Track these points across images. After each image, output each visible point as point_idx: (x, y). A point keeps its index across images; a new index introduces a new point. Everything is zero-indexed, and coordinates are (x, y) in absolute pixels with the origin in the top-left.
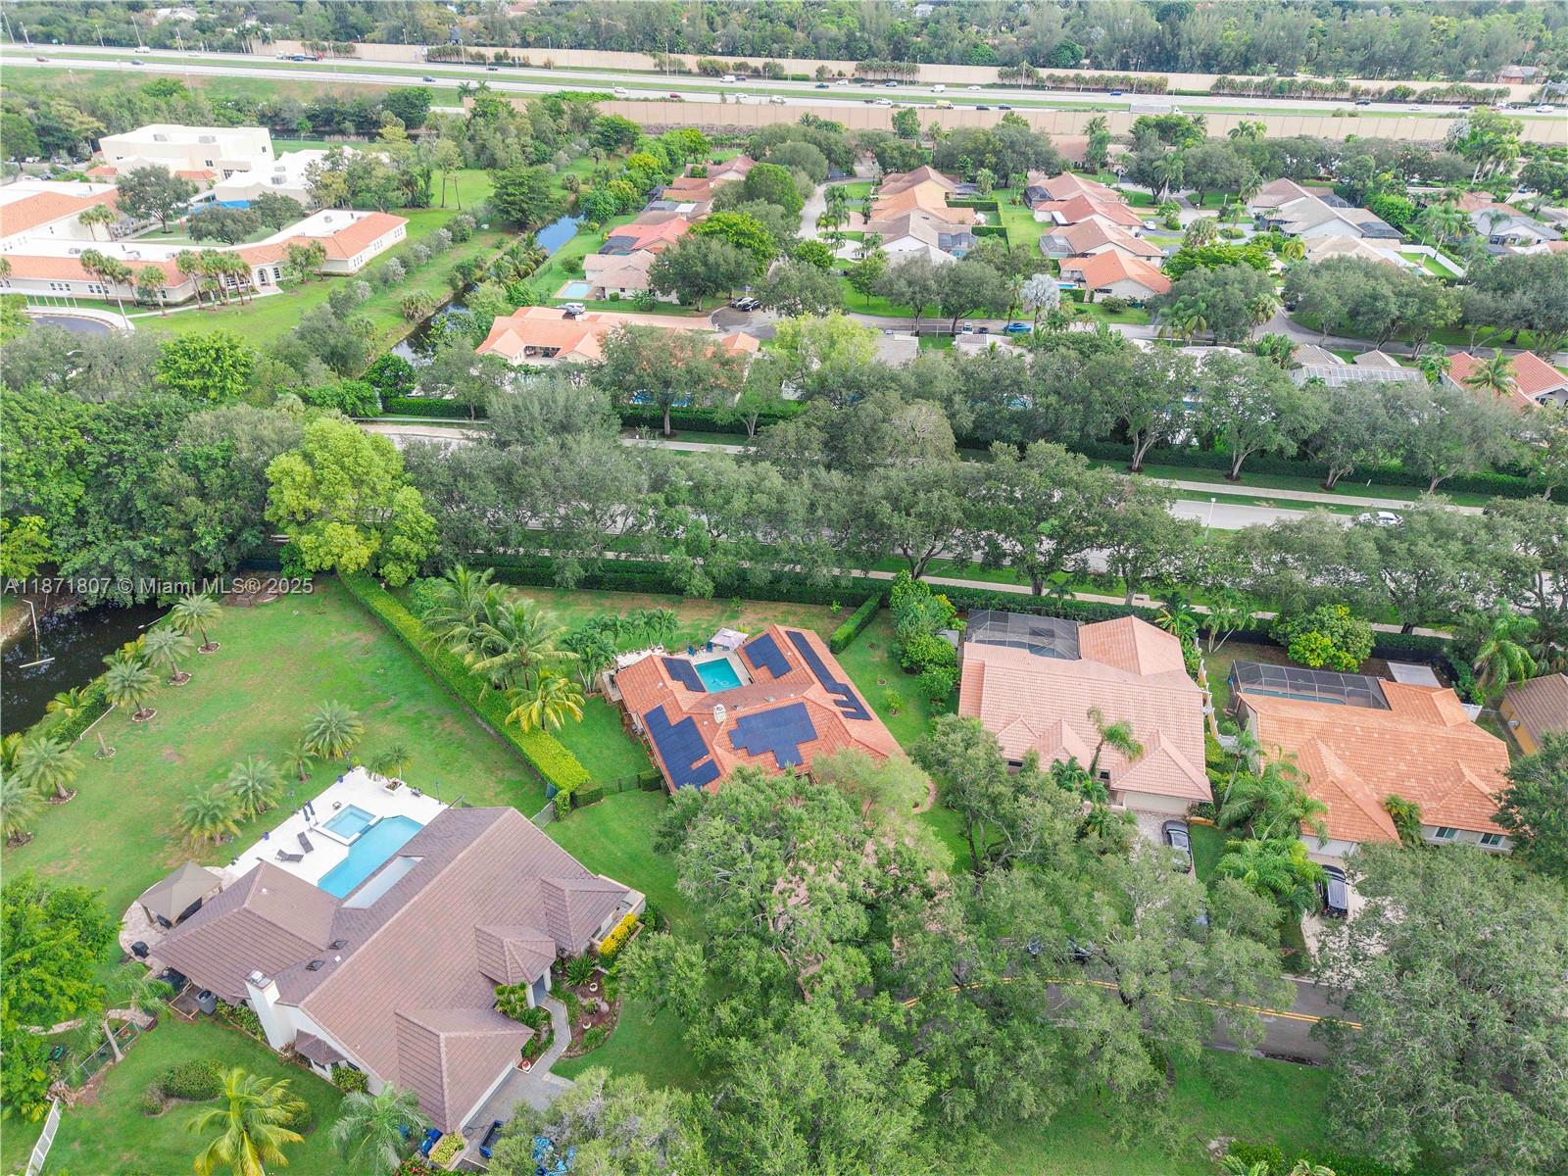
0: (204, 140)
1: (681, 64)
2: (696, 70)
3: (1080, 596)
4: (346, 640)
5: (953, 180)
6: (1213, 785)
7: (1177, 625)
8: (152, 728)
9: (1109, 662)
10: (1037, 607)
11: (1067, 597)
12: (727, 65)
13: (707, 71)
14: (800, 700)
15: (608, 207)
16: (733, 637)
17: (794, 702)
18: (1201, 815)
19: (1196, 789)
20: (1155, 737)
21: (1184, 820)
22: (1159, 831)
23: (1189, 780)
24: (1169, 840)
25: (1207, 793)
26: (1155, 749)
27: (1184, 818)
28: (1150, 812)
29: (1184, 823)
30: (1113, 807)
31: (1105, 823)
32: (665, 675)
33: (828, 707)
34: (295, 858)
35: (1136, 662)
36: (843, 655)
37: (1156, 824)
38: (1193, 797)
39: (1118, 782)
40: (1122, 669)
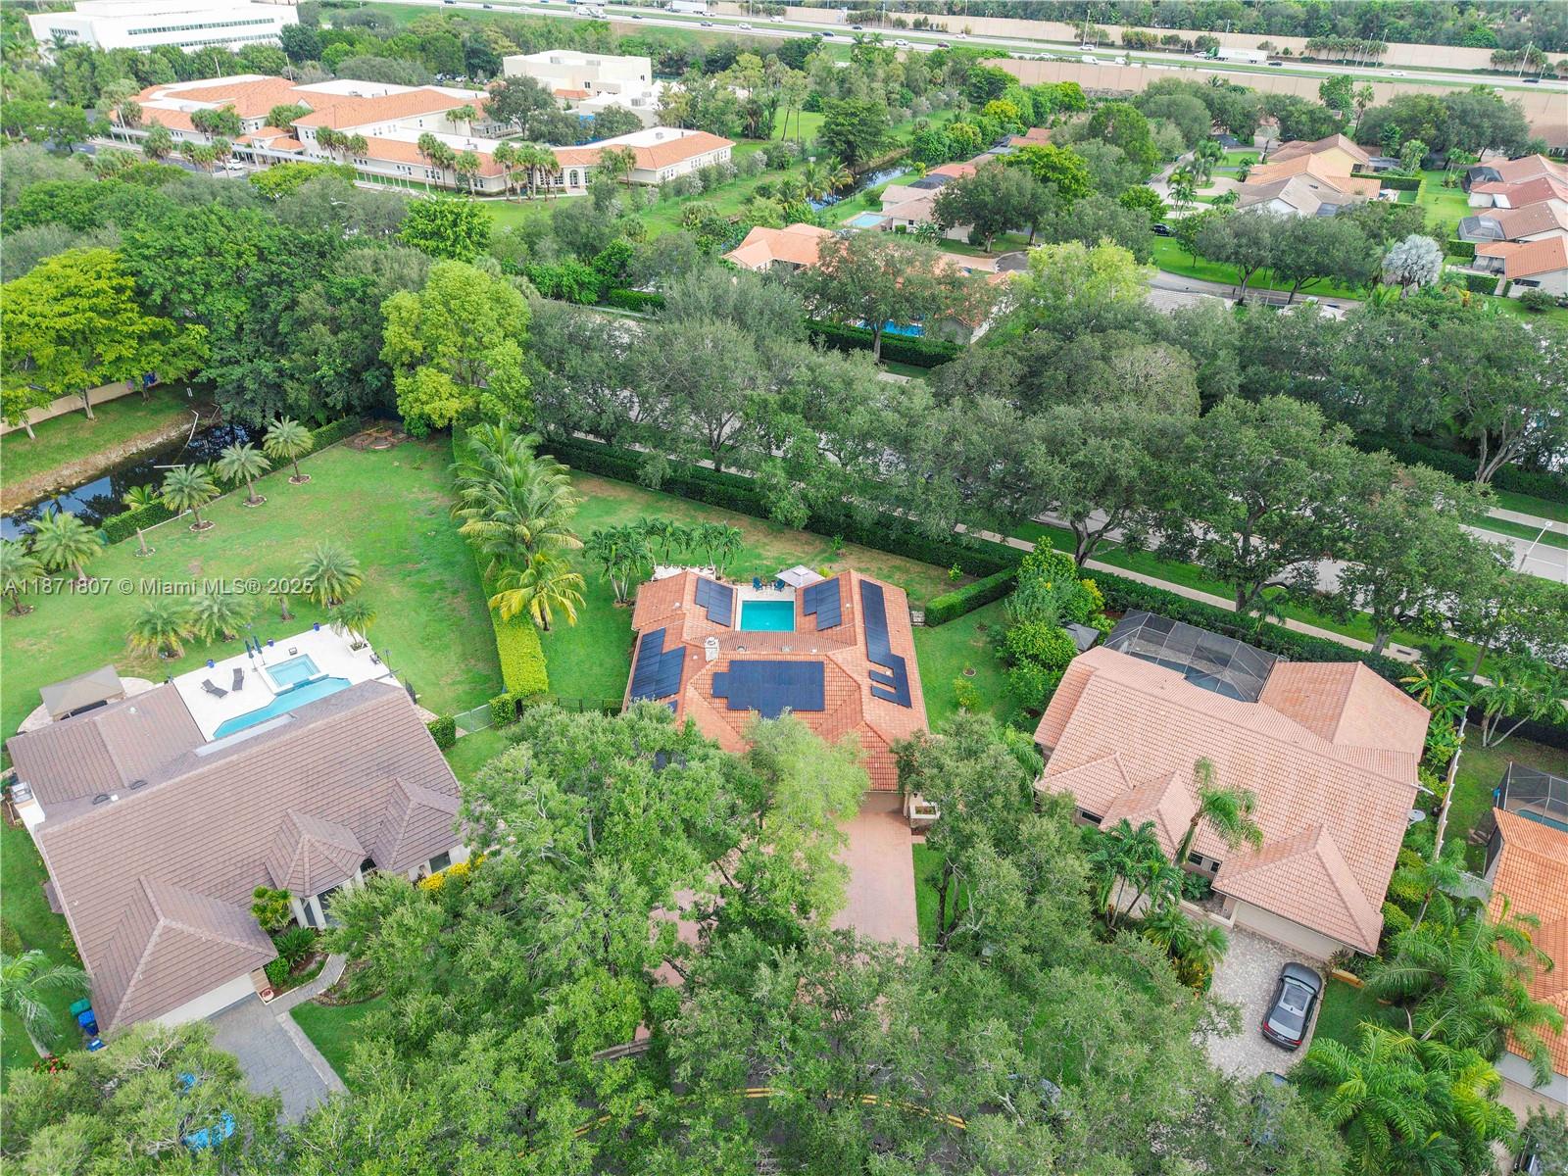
0: (590, 63)
1: (1104, 35)
2: (1119, 42)
3: (1291, 625)
4: (422, 497)
5: (1371, 154)
6: (1388, 931)
7: (1433, 693)
8: (200, 539)
9: (1294, 717)
10: (1229, 627)
11: (1271, 620)
12: (1155, 37)
13: (1130, 44)
14: (821, 659)
15: (940, 147)
16: (803, 576)
17: (813, 659)
18: (1352, 972)
19: (1353, 928)
20: (1312, 833)
21: (1323, 969)
22: (1275, 975)
23: (1344, 911)
24: (1279, 991)
25: (1368, 939)
26: (1306, 850)
27: (1324, 966)
28: (1273, 943)
29: (1321, 974)
30: (1213, 916)
31: (1171, 933)
32: (689, 596)
33: (855, 676)
34: (220, 693)
35: (1334, 723)
36: (938, 629)
37: (1274, 963)
38: (1342, 938)
39: (1226, 881)
40: (1309, 728)
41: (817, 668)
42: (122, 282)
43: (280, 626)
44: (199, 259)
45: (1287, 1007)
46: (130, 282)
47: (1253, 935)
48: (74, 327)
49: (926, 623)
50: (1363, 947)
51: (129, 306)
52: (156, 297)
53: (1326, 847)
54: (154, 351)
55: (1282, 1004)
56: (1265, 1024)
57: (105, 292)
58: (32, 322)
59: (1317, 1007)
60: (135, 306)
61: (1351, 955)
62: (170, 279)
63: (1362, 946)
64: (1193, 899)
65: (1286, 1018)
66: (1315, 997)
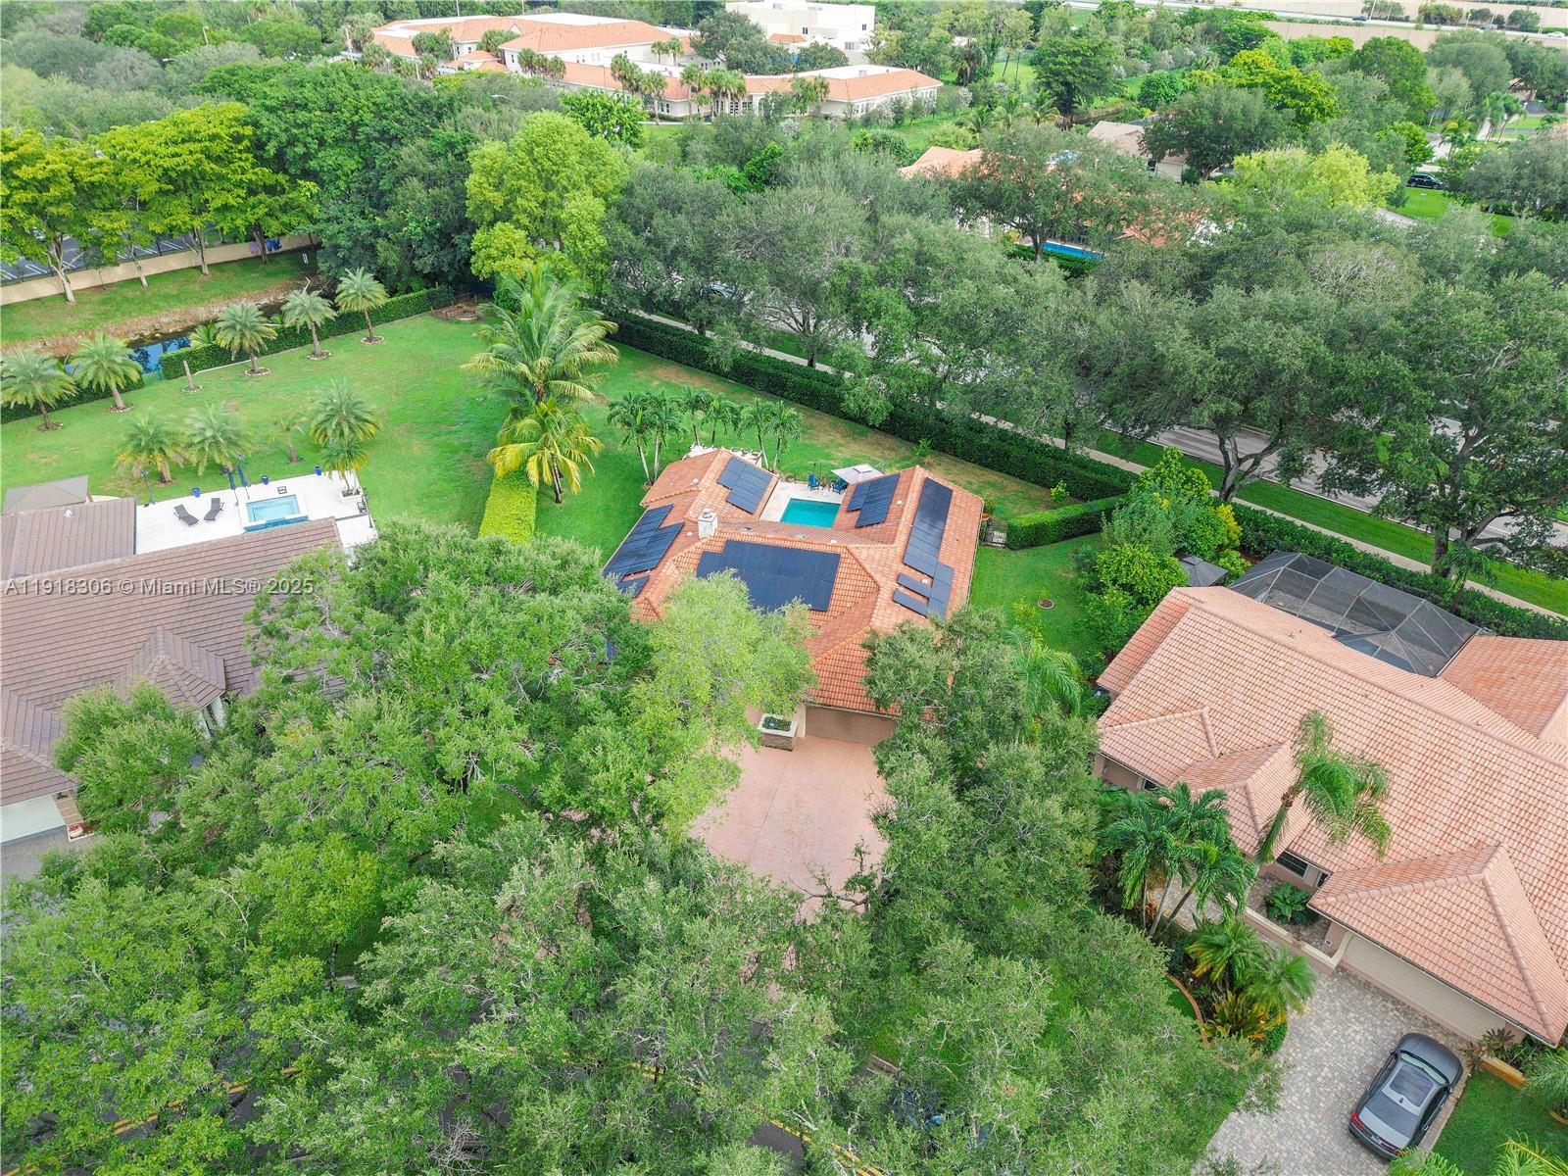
8: (250, 383)
9: (1486, 700)
14: (839, 551)
16: (862, 472)
17: (828, 549)
18: (1517, 1065)
19: (1525, 998)
20: (1481, 853)
21: (1469, 1053)
22: (1389, 1046)
23: (1514, 971)
24: (1388, 1070)
25: (1549, 1019)
26: (1466, 873)
27: (1471, 1050)
28: (1396, 1002)
29: (1464, 1061)
30: (1308, 948)
31: (1226, 953)
32: (711, 475)
33: (877, 577)
34: (190, 521)
35: (1546, 714)
36: (1020, 553)
37: (1392, 1029)
38: (1505, 1010)
39: (1331, 899)
40: (1507, 717)
41: (831, 561)
42: (240, 130)
43: (286, 467)
44: (318, 113)
45: (1395, 1097)
46: (248, 131)
47: (1366, 986)
48: (182, 168)
49: (1007, 545)
50: (1537, 1030)
51: (244, 156)
52: (271, 149)
53: (1501, 874)
54: (260, 202)
55: (1387, 1089)
56: (1356, 1113)
57: (221, 138)
58: (144, 160)
59: (1448, 1108)
60: (250, 156)
61: (1518, 1040)
62: (286, 130)
63: (1537, 1028)
64: (1280, 919)
65: (1391, 1114)
66: (1444, 1091)
